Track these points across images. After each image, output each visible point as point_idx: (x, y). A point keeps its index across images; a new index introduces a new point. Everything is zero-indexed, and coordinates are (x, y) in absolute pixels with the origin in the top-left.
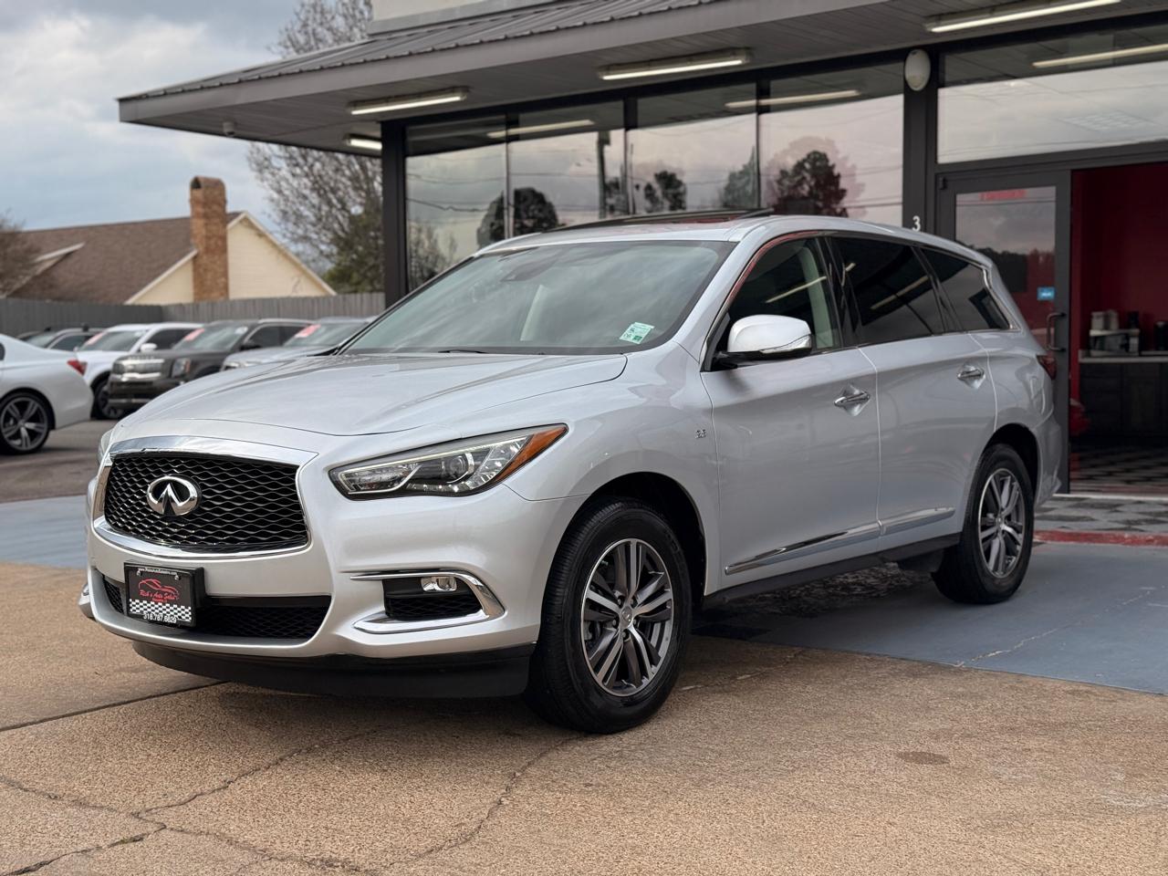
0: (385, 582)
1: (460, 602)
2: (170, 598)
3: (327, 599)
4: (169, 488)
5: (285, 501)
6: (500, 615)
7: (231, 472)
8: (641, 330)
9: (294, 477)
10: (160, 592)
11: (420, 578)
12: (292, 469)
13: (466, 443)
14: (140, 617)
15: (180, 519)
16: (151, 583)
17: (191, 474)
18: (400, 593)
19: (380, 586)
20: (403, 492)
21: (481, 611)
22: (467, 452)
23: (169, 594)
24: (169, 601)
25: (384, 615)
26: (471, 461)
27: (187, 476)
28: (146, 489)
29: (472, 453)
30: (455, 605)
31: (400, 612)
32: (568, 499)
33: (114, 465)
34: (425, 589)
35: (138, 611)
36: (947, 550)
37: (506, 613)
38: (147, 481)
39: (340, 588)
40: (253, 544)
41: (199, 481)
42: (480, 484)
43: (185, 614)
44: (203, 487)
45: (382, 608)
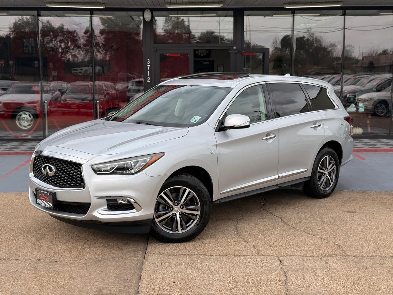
0: (107, 199)
1: (129, 206)
2: (47, 200)
3: (89, 204)
4: (47, 168)
5: (78, 174)
6: (141, 210)
7: (64, 164)
8: (197, 118)
9: (81, 167)
10: (44, 198)
11: (117, 199)
12: (81, 165)
13: (132, 159)
14: (39, 204)
15: (50, 177)
16: (42, 195)
17: (53, 164)
18: (111, 203)
19: (105, 201)
20: (113, 173)
21: (135, 209)
22: (132, 162)
23: (47, 199)
24: (47, 201)
25: (107, 209)
26: (133, 164)
27: (52, 164)
28: (42, 166)
29: (133, 162)
30: (127, 207)
31: (111, 208)
32: (163, 176)
33: (35, 158)
34: (119, 202)
35: (39, 203)
36: (305, 182)
37: (143, 210)
38: (43, 164)
39: (94, 201)
40: (70, 186)
41: (56, 166)
42: (136, 171)
43: (51, 205)
44: (57, 168)
45: (106, 207)
